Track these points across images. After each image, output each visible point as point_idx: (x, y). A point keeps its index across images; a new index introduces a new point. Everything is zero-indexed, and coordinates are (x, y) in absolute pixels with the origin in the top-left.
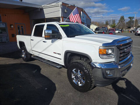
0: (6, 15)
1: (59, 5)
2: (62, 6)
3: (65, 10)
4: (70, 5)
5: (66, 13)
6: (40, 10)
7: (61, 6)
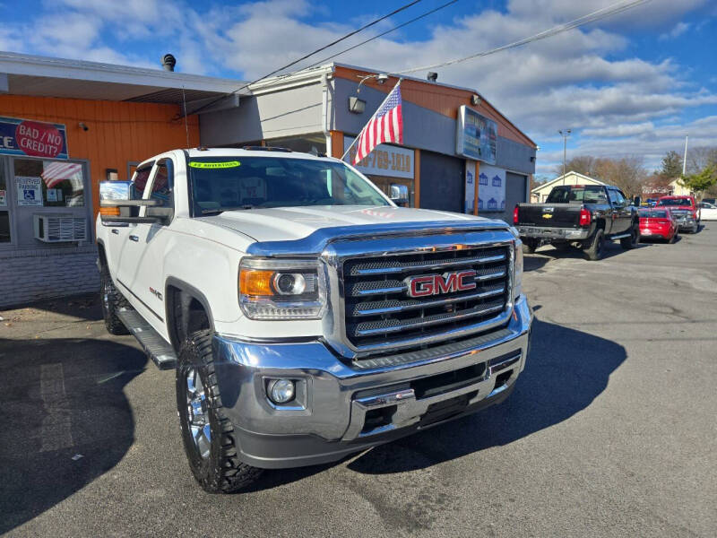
0: (86, 129)
1: (320, 76)
2: (333, 83)
3: (353, 100)
4: (381, 77)
5: (354, 112)
6: (237, 103)
7: (329, 81)
